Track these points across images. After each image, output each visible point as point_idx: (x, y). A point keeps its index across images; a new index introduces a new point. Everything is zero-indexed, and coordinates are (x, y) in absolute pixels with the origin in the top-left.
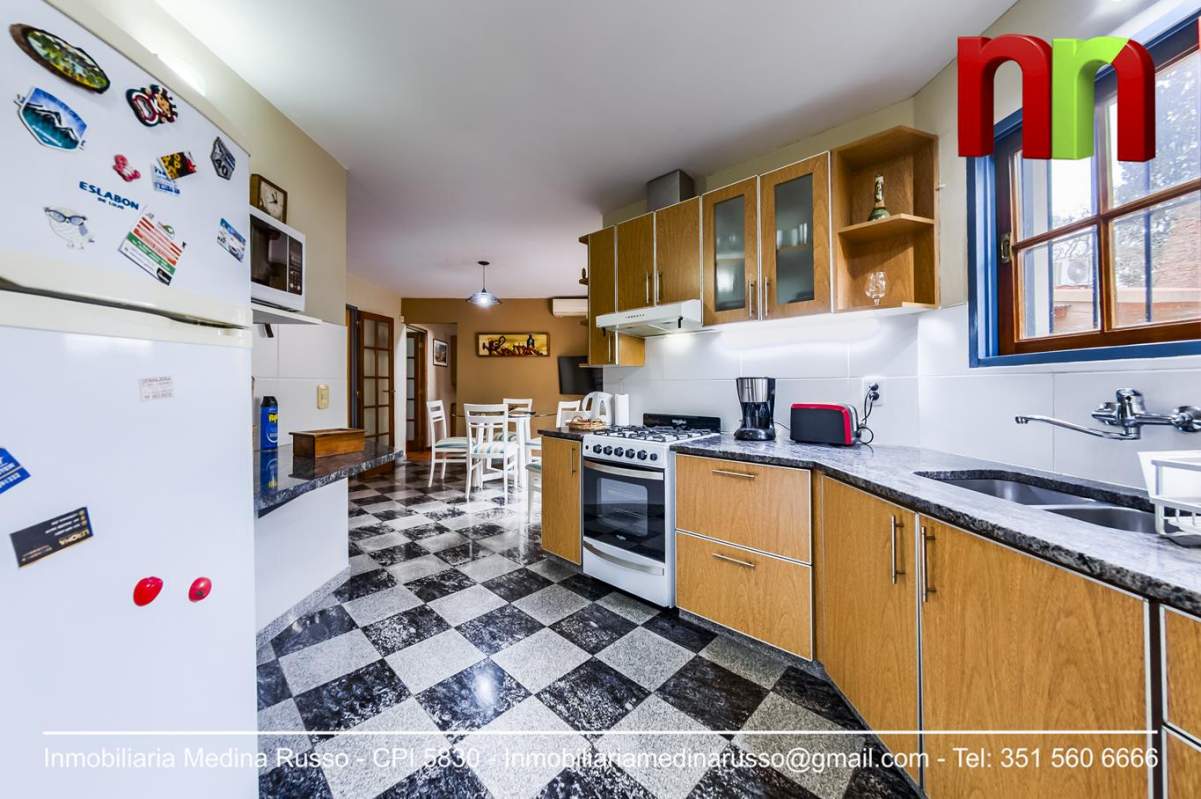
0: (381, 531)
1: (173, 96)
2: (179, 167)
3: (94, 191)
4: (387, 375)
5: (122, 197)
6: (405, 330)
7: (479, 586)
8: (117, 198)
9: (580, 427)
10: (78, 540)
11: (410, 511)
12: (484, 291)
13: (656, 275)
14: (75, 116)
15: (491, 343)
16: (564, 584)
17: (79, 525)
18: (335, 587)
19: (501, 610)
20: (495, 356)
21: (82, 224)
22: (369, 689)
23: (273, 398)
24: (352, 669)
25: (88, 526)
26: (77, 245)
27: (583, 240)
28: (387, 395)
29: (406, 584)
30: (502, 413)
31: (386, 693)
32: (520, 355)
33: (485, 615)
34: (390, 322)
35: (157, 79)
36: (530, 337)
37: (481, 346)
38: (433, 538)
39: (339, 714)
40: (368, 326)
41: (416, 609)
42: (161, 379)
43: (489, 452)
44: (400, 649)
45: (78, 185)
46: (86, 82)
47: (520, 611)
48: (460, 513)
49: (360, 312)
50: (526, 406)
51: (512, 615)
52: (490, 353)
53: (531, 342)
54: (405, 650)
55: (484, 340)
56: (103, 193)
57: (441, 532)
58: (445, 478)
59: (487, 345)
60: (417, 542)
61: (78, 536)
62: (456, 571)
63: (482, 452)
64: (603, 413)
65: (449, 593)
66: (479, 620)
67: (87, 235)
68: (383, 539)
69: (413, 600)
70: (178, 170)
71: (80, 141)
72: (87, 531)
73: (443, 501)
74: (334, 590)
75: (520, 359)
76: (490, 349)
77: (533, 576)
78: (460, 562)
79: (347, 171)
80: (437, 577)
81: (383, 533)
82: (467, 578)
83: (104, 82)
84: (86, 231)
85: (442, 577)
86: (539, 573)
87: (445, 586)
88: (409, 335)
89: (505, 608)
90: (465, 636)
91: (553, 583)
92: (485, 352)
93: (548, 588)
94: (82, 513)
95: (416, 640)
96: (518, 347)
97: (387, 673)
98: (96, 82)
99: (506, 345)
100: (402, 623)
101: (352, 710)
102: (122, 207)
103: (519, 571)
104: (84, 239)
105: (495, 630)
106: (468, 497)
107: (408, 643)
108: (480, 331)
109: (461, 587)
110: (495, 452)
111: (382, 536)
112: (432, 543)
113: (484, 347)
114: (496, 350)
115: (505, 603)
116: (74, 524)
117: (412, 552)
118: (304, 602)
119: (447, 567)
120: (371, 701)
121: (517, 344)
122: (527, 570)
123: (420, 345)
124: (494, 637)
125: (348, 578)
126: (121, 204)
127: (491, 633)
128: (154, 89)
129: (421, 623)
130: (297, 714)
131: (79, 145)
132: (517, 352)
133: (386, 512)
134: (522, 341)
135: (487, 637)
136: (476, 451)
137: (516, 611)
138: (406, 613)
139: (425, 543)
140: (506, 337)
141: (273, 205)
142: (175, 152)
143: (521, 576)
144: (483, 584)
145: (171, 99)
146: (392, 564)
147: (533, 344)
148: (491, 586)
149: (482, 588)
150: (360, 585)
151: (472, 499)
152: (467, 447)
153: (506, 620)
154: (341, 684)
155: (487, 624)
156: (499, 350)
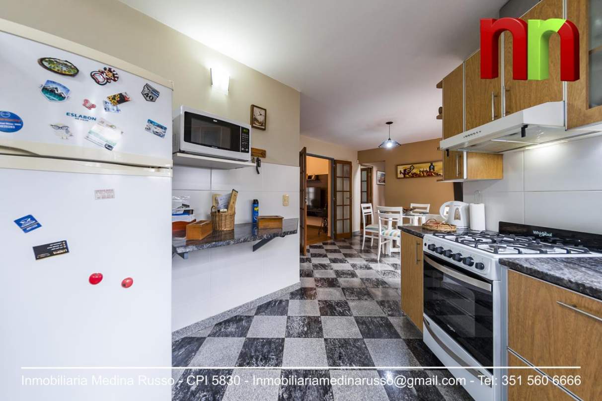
0: (327, 268)
1: (115, 69)
2: (119, 99)
3: (73, 116)
4: (348, 190)
5: (87, 116)
6: (360, 167)
7: (352, 318)
8: (85, 117)
9: (428, 227)
10: (62, 253)
11: (346, 261)
12: (390, 139)
13: (503, 92)
14: (64, 87)
15: (405, 170)
16: (408, 342)
17: (62, 248)
18: (292, 290)
19: (356, 340)
20: (407, 178)
21: (67, 129)
22: (269, 352)
23: (257, 200)
24: (270, 337)
25: (67, 248)
26: (65, 138)
27: (439, 86)
28: (348, 200)
29: (319, 301)
30: (399, 212)
31: (273, 359)
32: (424, 176)
33: (344, 339)
34: (349, 163)
35: (106, 64)
36: (432, 164)
37: (399, 172)
38: (347, 279)
39: (252, 357)
40: (339, 167)
41: (314, 317)
42: (107, 190)
43: (391, 235)
44: (294, 337)
45: (66, 114)
46: (67, 73)
47: (366, 347)
48: (370, 268)
49: (335, 160)
50: (425, 208)
51: (359, 348)
52: (404, 176)
53: (432, 167)
54: (296, 338)
55: (401, 169)
56: (78, 116)
57: (353, 277)
58: (373, 246)
59: (403, 172)
60: (338, 279)
61: (62, 251)
62: (347, 303)
63: (387, 235)
64: (457, 218)
65: (335, 315)
66: (339, 340)
67: (69, 133)
68: (325, 272)
69: (316, 311)
70: (118, 101)
71: (67, 97)
72: (66, 250)
73: (364, 259)
74: (291, 291)
75: (423, 178)
76: (404, 174)
77: (390, 326)
78: (352, 298)
79: (301, 93)
80: (335, 302)
81: (327, 269)
82: (349, 310)
83: (76, 71)
84: (69, 132)
85: (338, 304)
86: (395, 325)
87: (335, 309)
88: (362, 170)
89: (358, 340)
90: (326, 347)
91: (400, 338)
92: (402, 176)
93: (395, 340)
94: (64, 242)
95: (304, 336)
96: (423, 172)
97: (281, 348)
98: (73, 72)
99: (414, 171)
100: (304, 322)
101: (257, 360)
102: (87, 121)
103: (382, 318)
104: (68, 135)
105: (344, 353)
106: (379, 259)
107: (299, 336)
108: (397, 164)
109: (342, 314)
110: (395, 236)
111: (326, 271)
112: (345, 281)
113: (401, 173)
114: (408, 174)
115: (360, 337)
116: (60, 247)
117: (332, 283)
118: (275, 293)
119: (343, 299)
120: (266, 360)
121: (422, 170)
122: (387, 319)
123: (369, 174)
124: (340, 358)
125: (299, 287)
126: (87, 119)
127: (340, 353)
128: (105, 69)
129: (312, 327)
130: (241, 347)
131: (66, 99)
132: (422, 175)
133: (335, 258)
134: (426, 167)
135: (337, 355)
136: (383, 234)
137: (364, 346)
138: (309, 317)
139: (341, 280)
140: (415, 165)
141: (260, 116)
142: (116, 93)
143: (381, 322)
144: (355, 317)
145: (114, 71)
146: (321, 287)
147: (433, 169)
148: (360, 321)
149: (354, 320)
150: (303, 293)
151: (380, 261)
152: (378, 230)
153: (354, 349)
154: (263, 341)
155: (342, 346)
156: (410, 174)
